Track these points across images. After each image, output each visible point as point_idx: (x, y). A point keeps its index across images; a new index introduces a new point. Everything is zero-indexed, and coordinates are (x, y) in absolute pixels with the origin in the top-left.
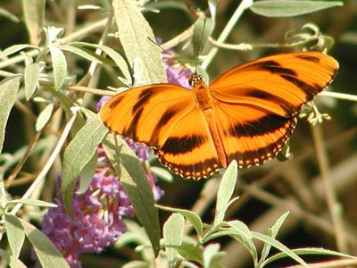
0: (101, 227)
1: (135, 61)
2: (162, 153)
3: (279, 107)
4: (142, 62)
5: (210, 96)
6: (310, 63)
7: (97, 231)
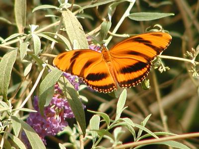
0: (56, 123)
1: (74, 41)
2: (87, 80)
3: (143, 58)
4: (77, 42)
5: (109, 55)
6: (158, 37)
7: (54, 125)
